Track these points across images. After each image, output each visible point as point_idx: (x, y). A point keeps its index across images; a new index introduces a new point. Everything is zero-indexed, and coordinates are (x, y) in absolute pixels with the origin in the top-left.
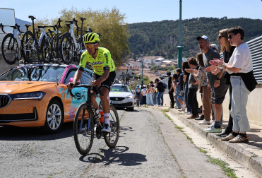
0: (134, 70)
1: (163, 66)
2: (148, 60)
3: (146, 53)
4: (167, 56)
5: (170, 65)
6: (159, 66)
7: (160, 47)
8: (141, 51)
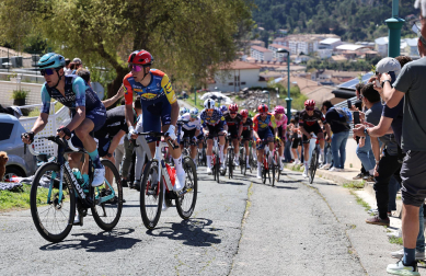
0: (263, 69)
1: (339, 58)
2: (299, 43)
3: (293, 27)
4: (348, 34)
5: (355, 56)
6: (326, 60)
7: (330, 10)
8: (283, 21)
